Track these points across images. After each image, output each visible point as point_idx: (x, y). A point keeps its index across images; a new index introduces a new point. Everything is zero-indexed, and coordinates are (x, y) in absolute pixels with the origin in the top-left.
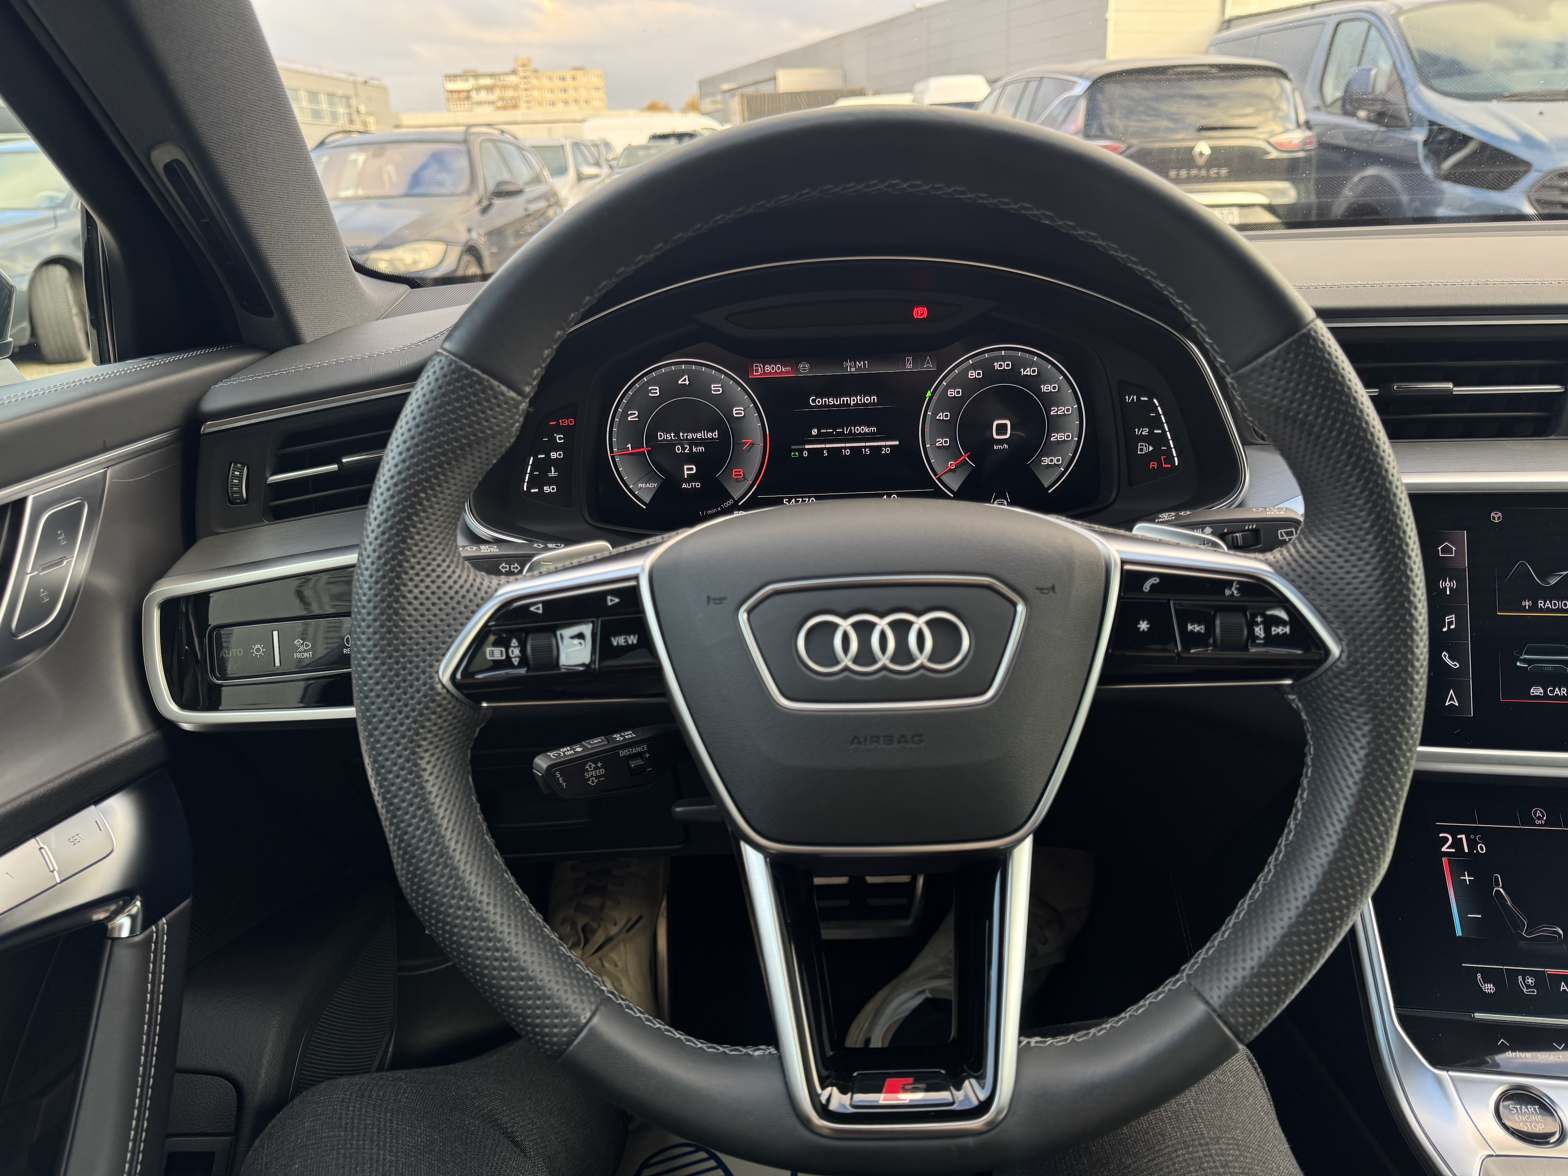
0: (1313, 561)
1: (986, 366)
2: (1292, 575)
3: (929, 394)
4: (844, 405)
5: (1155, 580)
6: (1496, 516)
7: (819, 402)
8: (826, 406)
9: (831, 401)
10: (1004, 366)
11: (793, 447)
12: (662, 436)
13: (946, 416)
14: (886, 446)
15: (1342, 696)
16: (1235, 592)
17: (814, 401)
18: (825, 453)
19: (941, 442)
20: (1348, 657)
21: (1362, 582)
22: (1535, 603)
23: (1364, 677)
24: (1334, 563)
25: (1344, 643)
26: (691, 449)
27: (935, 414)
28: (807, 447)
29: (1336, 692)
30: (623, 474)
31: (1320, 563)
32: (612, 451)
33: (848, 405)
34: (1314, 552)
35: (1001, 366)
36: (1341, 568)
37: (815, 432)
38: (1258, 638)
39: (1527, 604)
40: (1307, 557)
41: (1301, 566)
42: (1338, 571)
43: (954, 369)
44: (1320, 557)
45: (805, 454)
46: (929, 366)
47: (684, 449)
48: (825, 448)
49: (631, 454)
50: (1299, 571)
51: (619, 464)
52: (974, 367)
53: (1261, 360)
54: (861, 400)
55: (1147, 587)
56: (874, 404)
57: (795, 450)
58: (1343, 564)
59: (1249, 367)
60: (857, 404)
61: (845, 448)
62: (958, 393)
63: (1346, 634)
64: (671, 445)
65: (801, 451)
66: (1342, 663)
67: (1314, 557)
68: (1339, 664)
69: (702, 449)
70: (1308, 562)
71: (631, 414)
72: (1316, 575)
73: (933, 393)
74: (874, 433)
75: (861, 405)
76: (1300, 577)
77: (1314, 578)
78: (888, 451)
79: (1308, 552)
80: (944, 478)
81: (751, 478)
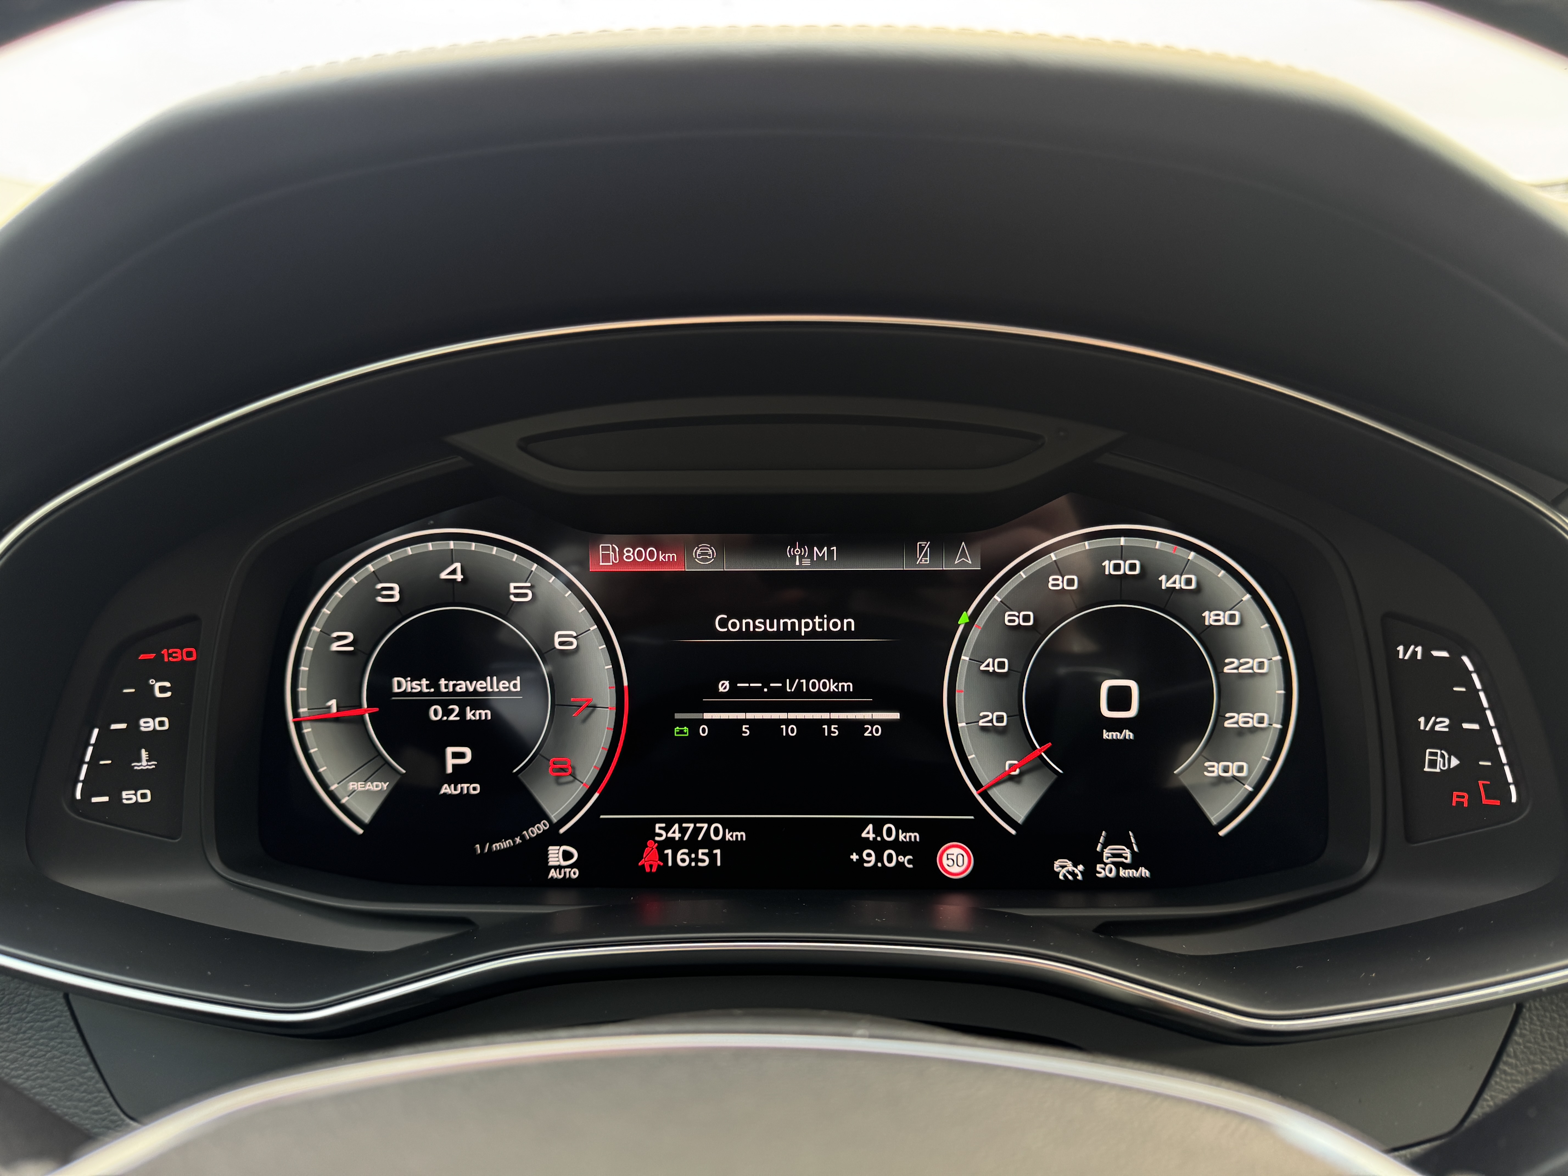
1: (1088, 566)
3: (964, 619)
4: (786, 634)
7: (735, 625)
8: (748, 634)
9: (760, 625)
10: (1126, 569)
11: (677, 716)
12: (402, 685)
13: (1001, 665)
14: (872, 723)
17: (723, 623)
18: (746, 730)
19: (990, 717)
26: (462, 714)
28: (707, 716)
30: (318, 760)
32: (296, 714)
33: (796, 634)
37: (724, 686)
43: (1019, 568)
45: (704, 731)
46: (967, 560)
47: (447, 712)
48: (746, 721)
49: (336, 719)
51: (310, 740)
52: (1058, 568)
54: (821, 625)
56: (849, 634)
57: (682, 723)
60: (813, 634)
61: (788, 722)
62: (1027, 618)
64: (421, 704)
65: (693, 725)
69: (485, 714)
71: (340, 638)
73: (974, 617)
74: (848, 695)
75: (823, 635)
78: (876, 732)
80: (994, 793)
81: (588, 775)
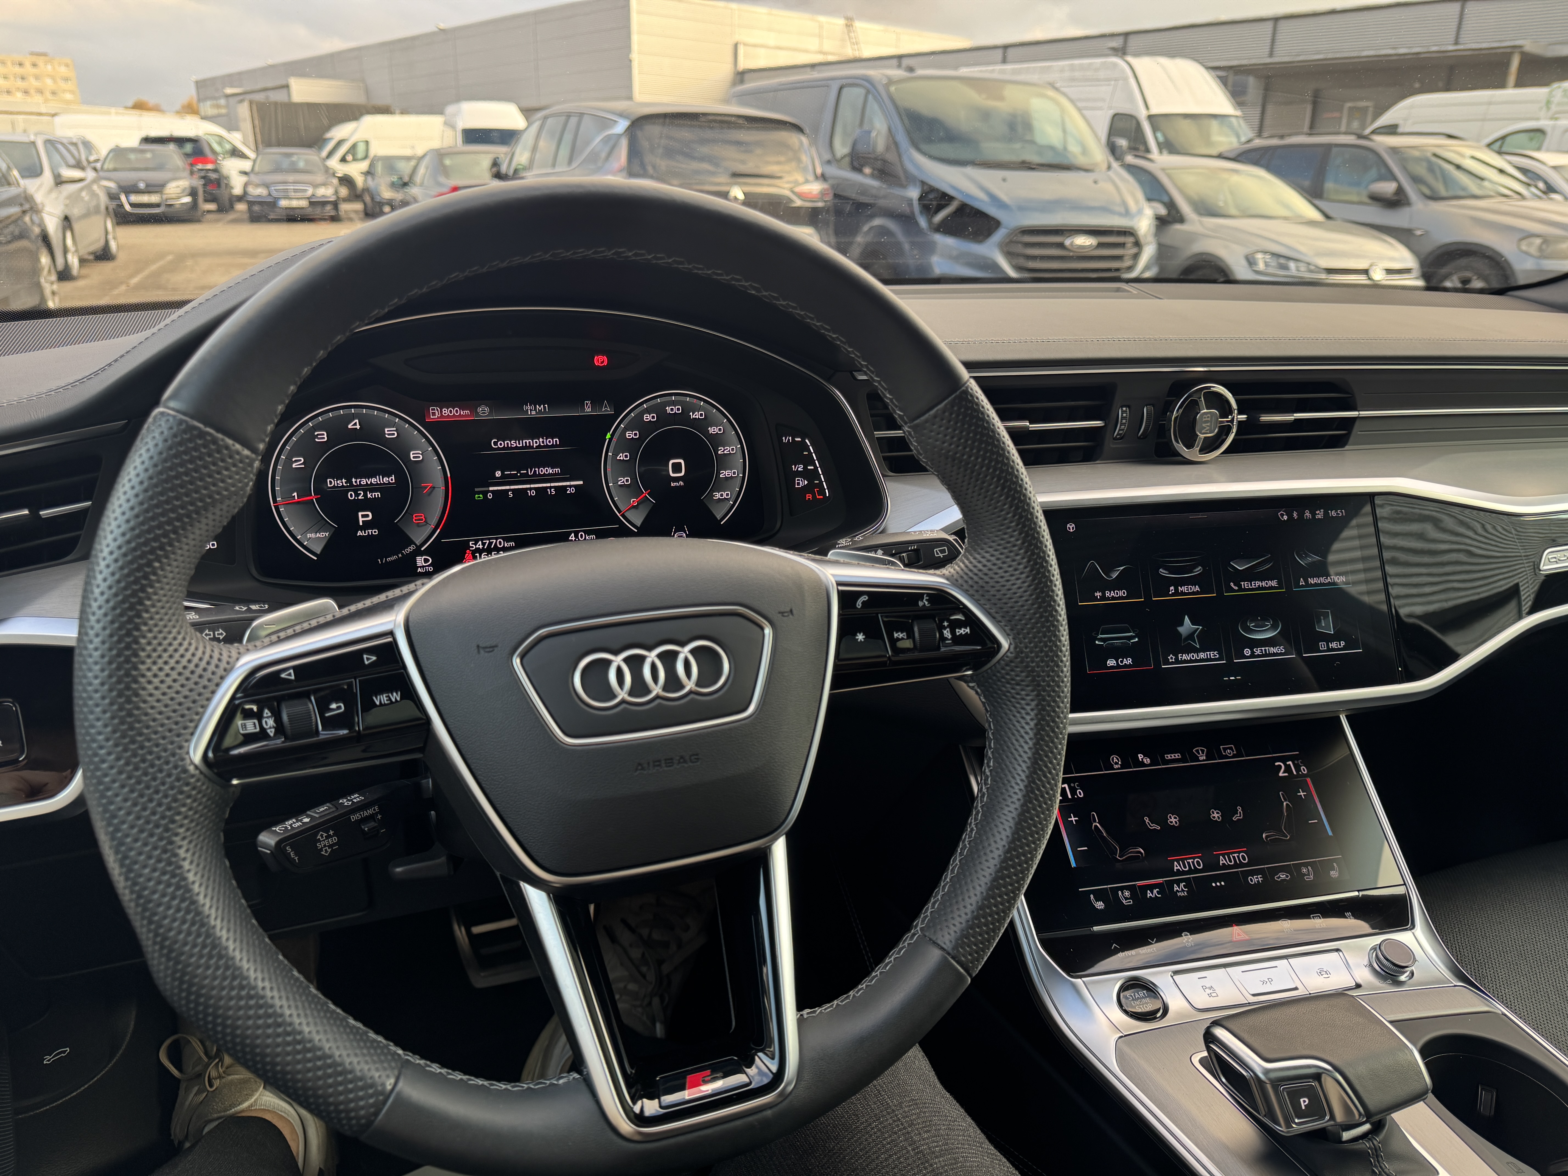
0: (980, 574)
1: (659, 410)
2: (966, 587)
3: (608, 436)
4: (526, 447)
5: (864, 598)
6: (1071, 527)
7: (501, 444)
8: (508, 448)
9: (513, 443)
10: (675, 411)
11: (476, 490)
12: (331, 483)
13: (626, 456)
14: (570, 486)
15: (1013, 679)
16: (926, 603)
17: (496, 444)
18: (511, 494)
19: (622, 481)
20: (1015, 648)
21: (1019, 588)
22: (1104, 594)
23: (1028, 662)
24: (996, 574)
25: (1011, 637)
26: (365, 495)
27: (615, 455)
28: (491, 489)
29: (1008, 677)
30: (289, 524)
31: (986, 574)
32: (275, 501)
33: (531, 447)
34: (980, 566)
35: (672, 410)
36: (1002, 577)
37: (498, 474)
38: (947, 639)
39: (1098, 594)
40: (975, 570)
41: (971, 578)
42: (1000, 580)
43: (630, 412)
44: (985, 570)
45: (490, 496)
46: (607, 410)
47: (357, 495)
48: (510, 490)
49: (298, 503)
50: (970, 582)
51: (284, 514)
52: (648, 411)
53: (932, 412)
54: (543, 442)
55: (859, 604)
56: (556, 446)
57: (479, 493)
58: (1003, 574)
59: (923, 418)
60: (539, 446)
61: (531, 489)
62: (636, 434)
63: (1012, 630)
64: (343, 491)
65: (485, 494)
66: (1011, 653)
67: (980, 570)
68: (1009, 654)
69: (377, 494)
70: (976, 574)
71: (296, 461)
72: (984, 585)
73: (612, 435)
74: (558, 474)
75: (544, 447)
76: (972, 586)
77: (982, 587)
78: (572, 491)
79: (975, 566)
80: (627, 514)
81: (434, 522)
